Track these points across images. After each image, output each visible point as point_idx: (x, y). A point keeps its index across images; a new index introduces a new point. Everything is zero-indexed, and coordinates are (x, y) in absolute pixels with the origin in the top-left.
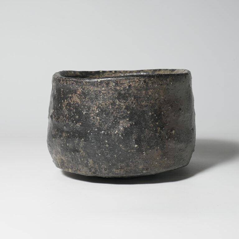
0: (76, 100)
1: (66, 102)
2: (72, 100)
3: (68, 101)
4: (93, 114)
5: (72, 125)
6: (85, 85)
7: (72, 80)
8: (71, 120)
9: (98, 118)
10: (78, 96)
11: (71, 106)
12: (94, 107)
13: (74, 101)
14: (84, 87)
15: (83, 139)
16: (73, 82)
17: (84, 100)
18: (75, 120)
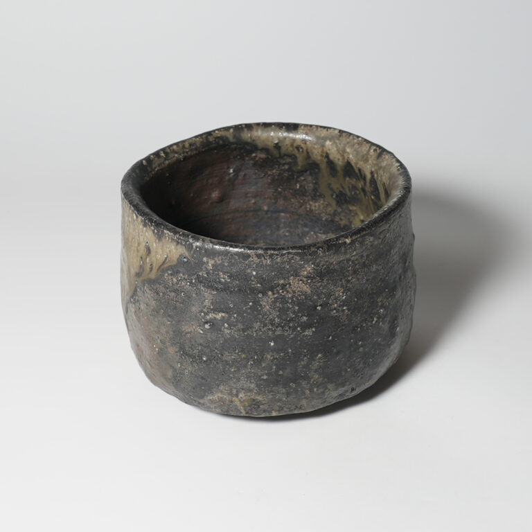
0: (299, 289)
1: (271, 297)
2: (289, 290)
3: (278, 292)
4: (336, 305)
5: (292, 336)
6: (322, 257)
7: (288, 253)
8: (290, 327)
9: (345, 308)
10: (305, 279)
11: (288, 302)
12: (337, 291)
13: (294, 292)
14: (318, 261)
15: (320, 355)
16: (292, 256)
17: (320, 284)
18: (298, 326)
